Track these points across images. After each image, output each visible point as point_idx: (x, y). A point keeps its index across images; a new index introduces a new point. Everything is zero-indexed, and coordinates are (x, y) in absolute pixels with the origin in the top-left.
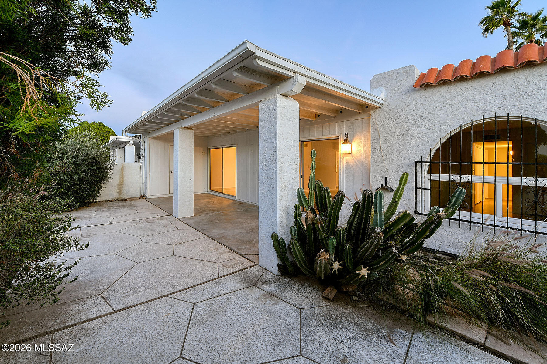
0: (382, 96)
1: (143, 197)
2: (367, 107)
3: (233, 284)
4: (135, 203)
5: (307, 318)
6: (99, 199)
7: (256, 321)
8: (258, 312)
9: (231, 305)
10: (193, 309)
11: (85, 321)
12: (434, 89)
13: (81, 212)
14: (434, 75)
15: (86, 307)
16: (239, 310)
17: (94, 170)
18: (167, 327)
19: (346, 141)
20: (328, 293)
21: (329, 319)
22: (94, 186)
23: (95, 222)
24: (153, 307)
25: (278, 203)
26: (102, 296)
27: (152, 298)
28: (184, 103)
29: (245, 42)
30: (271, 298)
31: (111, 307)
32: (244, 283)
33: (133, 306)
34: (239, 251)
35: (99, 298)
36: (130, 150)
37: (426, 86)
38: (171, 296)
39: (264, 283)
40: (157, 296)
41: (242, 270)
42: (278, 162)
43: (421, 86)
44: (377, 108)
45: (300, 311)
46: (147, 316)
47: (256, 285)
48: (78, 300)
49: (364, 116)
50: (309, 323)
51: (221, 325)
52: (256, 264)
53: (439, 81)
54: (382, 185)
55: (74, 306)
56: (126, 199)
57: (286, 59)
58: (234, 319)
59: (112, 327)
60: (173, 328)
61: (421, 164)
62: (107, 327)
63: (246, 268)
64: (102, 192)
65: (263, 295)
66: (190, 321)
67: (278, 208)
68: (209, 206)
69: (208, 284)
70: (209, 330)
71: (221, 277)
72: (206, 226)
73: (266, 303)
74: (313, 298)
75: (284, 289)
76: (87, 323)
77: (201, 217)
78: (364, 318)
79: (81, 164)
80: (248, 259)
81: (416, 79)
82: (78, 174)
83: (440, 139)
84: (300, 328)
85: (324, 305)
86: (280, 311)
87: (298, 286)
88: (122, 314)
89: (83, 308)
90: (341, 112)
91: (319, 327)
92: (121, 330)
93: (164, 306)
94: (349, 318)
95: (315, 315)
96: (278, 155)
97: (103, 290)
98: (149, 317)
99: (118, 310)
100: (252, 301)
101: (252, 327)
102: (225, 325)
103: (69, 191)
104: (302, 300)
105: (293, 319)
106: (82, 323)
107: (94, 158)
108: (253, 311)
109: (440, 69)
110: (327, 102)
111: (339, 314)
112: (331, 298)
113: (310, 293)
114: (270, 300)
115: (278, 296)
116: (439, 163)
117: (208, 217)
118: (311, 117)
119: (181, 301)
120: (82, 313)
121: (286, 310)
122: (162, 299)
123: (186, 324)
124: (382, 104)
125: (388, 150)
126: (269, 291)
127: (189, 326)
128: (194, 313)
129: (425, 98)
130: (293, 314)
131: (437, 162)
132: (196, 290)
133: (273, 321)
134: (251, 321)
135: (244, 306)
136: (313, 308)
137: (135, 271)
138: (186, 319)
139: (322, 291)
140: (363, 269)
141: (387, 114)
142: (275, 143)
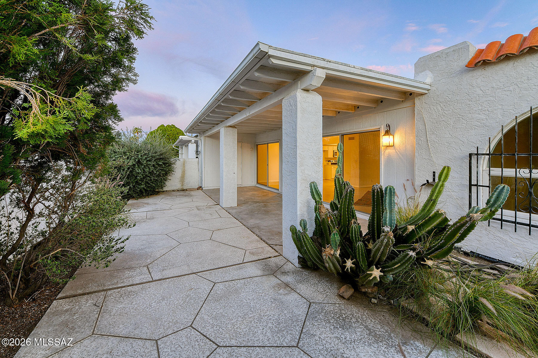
0: (428, 80)
1: (200, 188)
2: (411, 94)
3: (254, 270)
4: (192, 193)
5: (314, 313)
6: (165, 189)
7: (264, 307)
8: (269, 299)
9: (246, 289)
10: (213, 287)
11: (130, 285)
12: (495, 66)
13: (151, 199)
14: (493, 50)
15: (134, 274)
16: (252, 294)
17: (161, 165)
18: (188, 299)
19: (387, 133)
20: (343, 291)
21: (338, 318)
22: (161, 178)
23: (159, 208)
24: (182, 281)
25: (298, 197)
26: (147, 267)
27: (184, 274)
28: (222, 104)
29: (258, 44)
30: (285, 288)
31: (151, 277)
32: (264, 271)
33: (168, 278)
34: (268, 241)
35: (145, 268)
36: (192, 147)
37: (482, 64)
38: (198, 274)
39: (283, 273)
40: (188, 273)
41: (266, 259)
42: (298, 156)
43: (476, 65)
44: (422, 94)
45: (310, 305)
46: (175, 288)
47: (274, 274)
48: (130, 268)
49: (408, 104)
50: (316, 317)
51: (231, 306)
52: (281, 255)
53: (499, 57)
54: (427, 181)
55: (126, 273)
56: (186, 190)
57: (302, 54)
58: (245, 301)
59: (147, 293)
60: (192, 301)
61: (477, 156)
62: (144, 292)
63: (270, 257)
64: (167, 183)
65: (278, 284)
66: (207, 297)
67: (298, 201)
68: (253, 198)
69: (231, 267)
70: (221, 308)
71: (245, 263)
72: (246, 216)
73: (279, 292)
74: (327, 293)
75: (300, 282)
76: (132, 287)
77: (243, 208)
78: (378, 322)
79: (151, 160)
80: (274, 249)
81: (470, 57)
82: (149, 168)
83: (502, 126)
84: (305, 321)
85: (337, 302)
86: (290, 301)
87: (315, 280)
88: (158, 284)
89: (132, 275)
90: (382, 102)
91: (324, 324)
92: (153, 296)
93: (191, 281)
94: (360, 320)
95: (324, 312)
96: (298, 149)
97: (150, 263)
98: (177, 289)
99: (156, 280)
100: (266, 288)
101: (259, 312)
102: (235, 305)
103: (142, 181)
104: (315, 294)
105: (301, 311)
106: (129, 286)
107: (161, 155)
108: (264, 298)
109: (503, 42)
110: (360, 93)
111: (351, 314)
112: (346, 297)
113: (325, 289)
114: (283, 289)
115: (292, 287)
116: (501, 155)
117: (249, 208)
118: (349, 109)
119: (205, 280)
120: (131, 279)
121: (296, 302)
122: (191, 276)
123: (203, 300)
124: (428, 90)
125: (436, 140)
126: (285, 281)
127: (205, 301)
128: (212, 291)
129: (483, 79)
130: (302, 306)
131: (498, 154)
132: (220, 271)
133: (280, 309)
134: (260, 306)
135: (257, 292)
136: (325, 304)
137: (177, 249)
138: (205, 295)
139: (339, 289)
140: (375, 269)
141: (435, 100)
142: (295, 138)
